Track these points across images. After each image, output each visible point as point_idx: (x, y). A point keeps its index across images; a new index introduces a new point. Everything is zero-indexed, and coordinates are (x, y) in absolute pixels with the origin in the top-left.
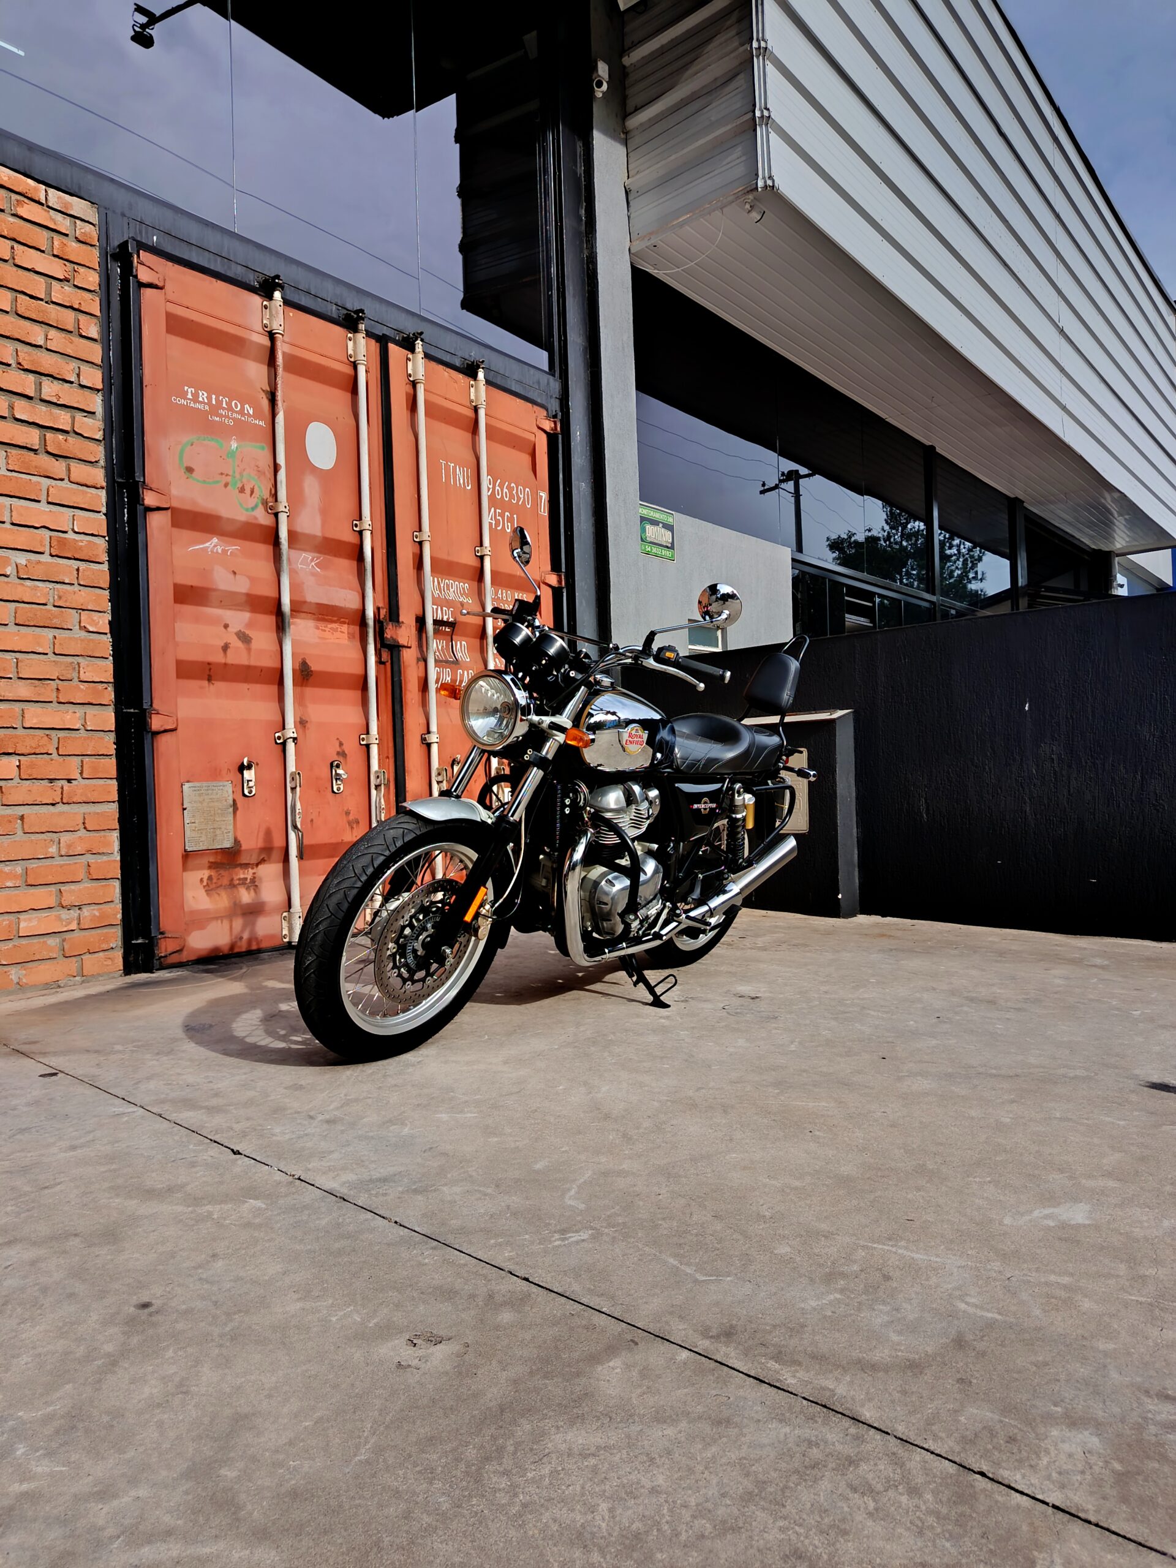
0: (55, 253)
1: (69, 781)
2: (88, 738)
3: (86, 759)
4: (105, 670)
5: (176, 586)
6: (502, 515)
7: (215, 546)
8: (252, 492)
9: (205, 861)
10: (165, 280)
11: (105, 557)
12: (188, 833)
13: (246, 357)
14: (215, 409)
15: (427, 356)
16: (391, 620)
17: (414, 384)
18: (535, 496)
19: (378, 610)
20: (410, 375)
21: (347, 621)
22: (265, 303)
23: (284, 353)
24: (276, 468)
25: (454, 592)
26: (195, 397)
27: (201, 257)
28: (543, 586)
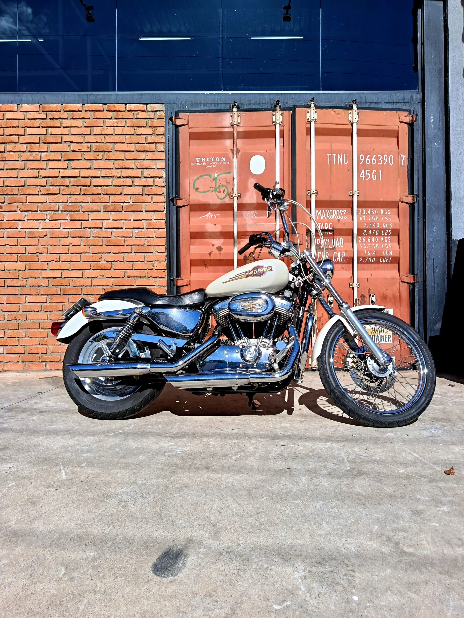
0: (149, 126)
4: (164, 265)
6: (371, 173)
7: (209, 215)
8: (224, 191)
10: (188, 121)
11: (164, 227)
13: (225, 139)
14: (208, 164)
15: (317, 107)
17: (310, 122)
18: (397, 158)
20: (308, 119)
22: (231, 114)
24: (233, 179)
25: (336, 215)
26: (200, 161)
27: (205, 107)
28: (400, 204)
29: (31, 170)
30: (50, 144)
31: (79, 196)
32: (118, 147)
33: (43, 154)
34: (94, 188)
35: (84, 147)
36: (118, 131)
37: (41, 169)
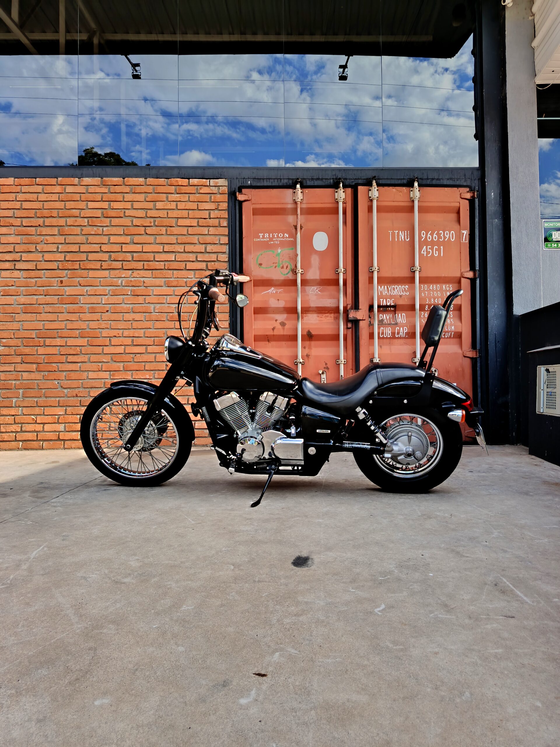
0: (212, 201)
6: (432, 249)
7: (272, 291)
8: (287, 267)
10: (251, 197)
14: (271, 239)
15: (380, 185)
16: (353, 309)
17: (371, 201)
18: (458, 234)
19: (346, 305)
20: (370, 197)
21: (333, 312)
22: (294, 191)
24: (297, 255)
25: (398, 291)
26: (263, 237)
27: (268, 182)
28: (463, 279)
29: (92, 245)
30: (112, 219)
31: (142, 271)
32: (181, 222)
33: (105, 229)
34: (157, 263)
35: (147, 222)
36: (181, 206)
37: (103, 244)
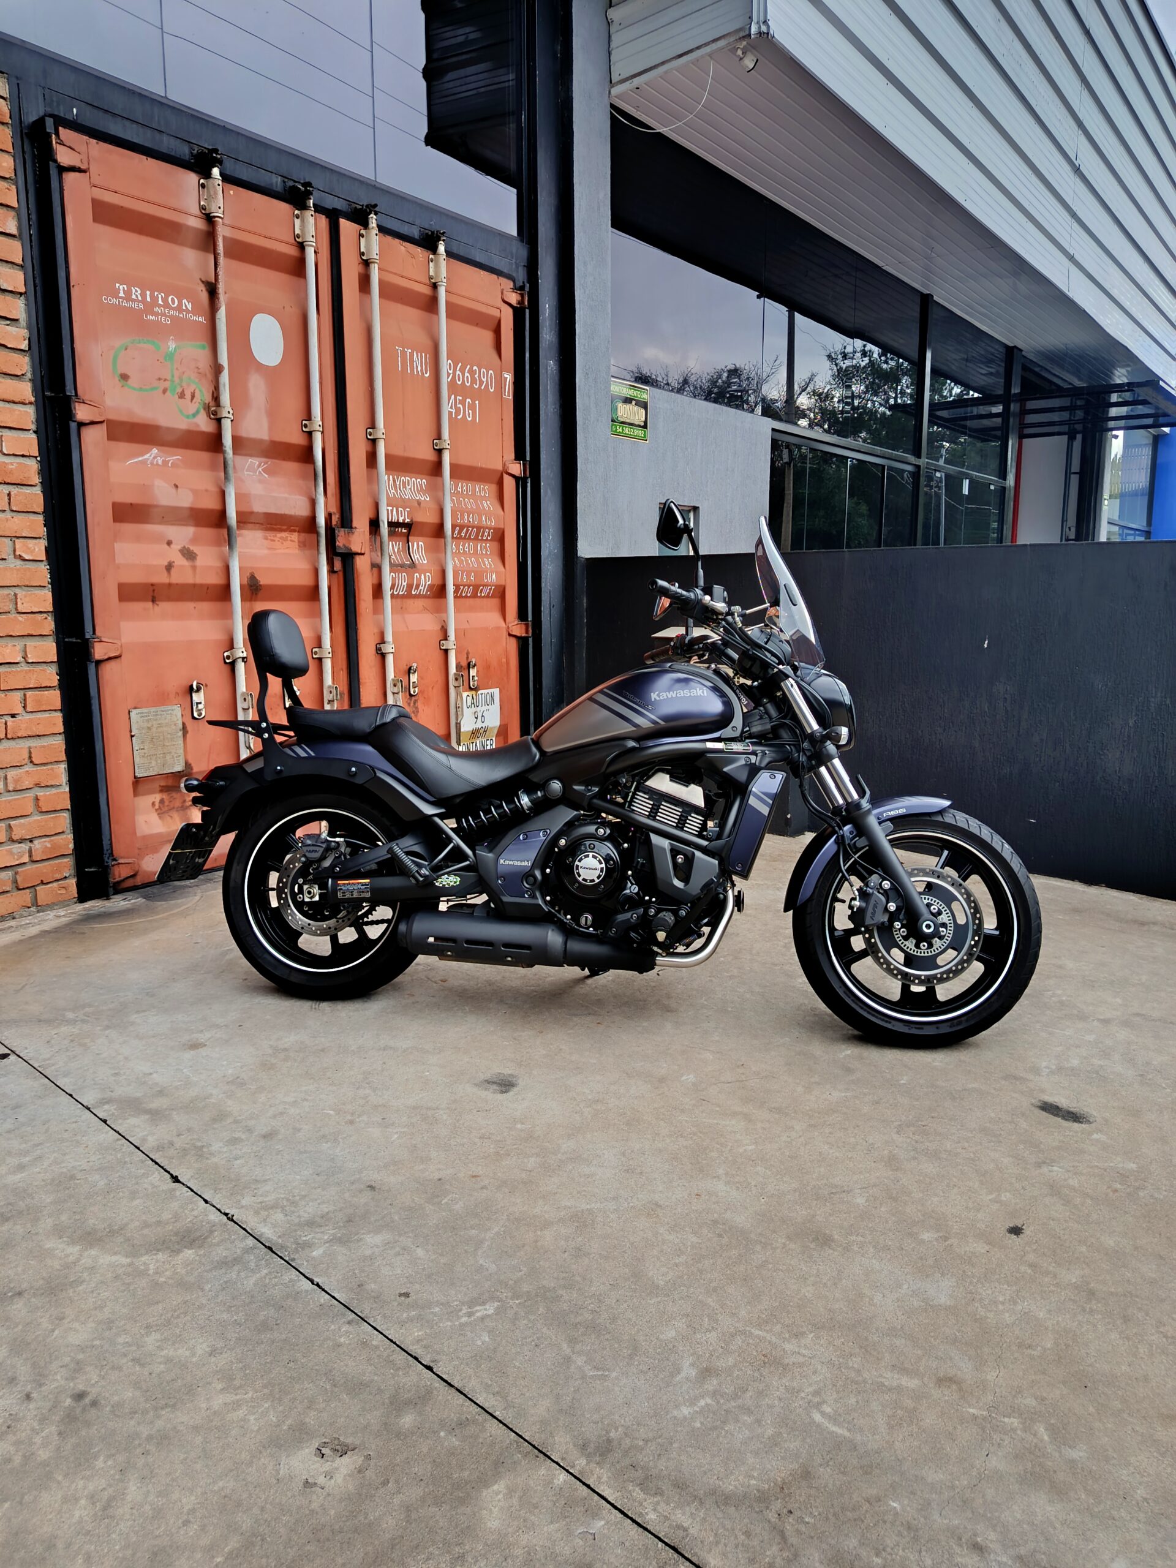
1: (13, 716)
2: (30, 671)
3: (29, 693)
4: (44, 599)
5: (114, 505)
6: (463, 402)
7: (155, 458)
8: (193, 397)
9: (156, 785)
11: (36, 479)
12: (137, 760)
13: (183, 244)
14: (150, 308)
15: (382, 229)
16: (343, 526)
17: (367, 264)
18: (499, 378)
19: (329, 518)
20: (363, 254)
21: (297, 529)
22: (202, 181)
23: (224, 237)
24: (217, 369)
25: (411, 490)
26: (128, 293)
27: (128, 131)
28: (506, 477)
